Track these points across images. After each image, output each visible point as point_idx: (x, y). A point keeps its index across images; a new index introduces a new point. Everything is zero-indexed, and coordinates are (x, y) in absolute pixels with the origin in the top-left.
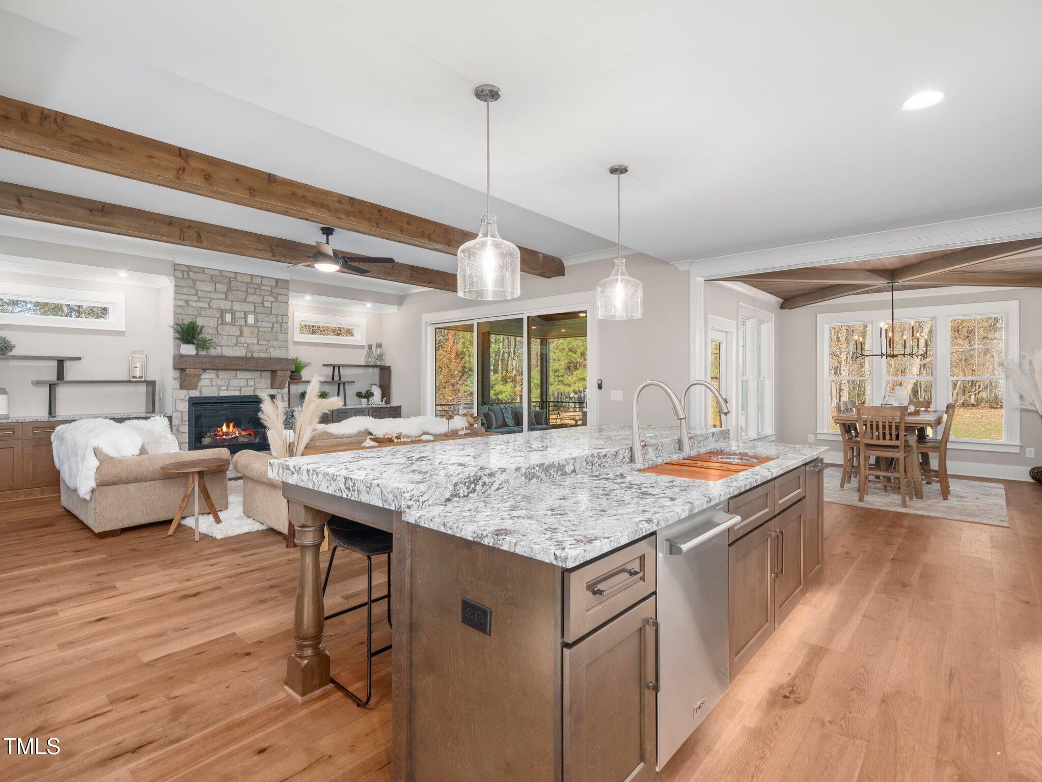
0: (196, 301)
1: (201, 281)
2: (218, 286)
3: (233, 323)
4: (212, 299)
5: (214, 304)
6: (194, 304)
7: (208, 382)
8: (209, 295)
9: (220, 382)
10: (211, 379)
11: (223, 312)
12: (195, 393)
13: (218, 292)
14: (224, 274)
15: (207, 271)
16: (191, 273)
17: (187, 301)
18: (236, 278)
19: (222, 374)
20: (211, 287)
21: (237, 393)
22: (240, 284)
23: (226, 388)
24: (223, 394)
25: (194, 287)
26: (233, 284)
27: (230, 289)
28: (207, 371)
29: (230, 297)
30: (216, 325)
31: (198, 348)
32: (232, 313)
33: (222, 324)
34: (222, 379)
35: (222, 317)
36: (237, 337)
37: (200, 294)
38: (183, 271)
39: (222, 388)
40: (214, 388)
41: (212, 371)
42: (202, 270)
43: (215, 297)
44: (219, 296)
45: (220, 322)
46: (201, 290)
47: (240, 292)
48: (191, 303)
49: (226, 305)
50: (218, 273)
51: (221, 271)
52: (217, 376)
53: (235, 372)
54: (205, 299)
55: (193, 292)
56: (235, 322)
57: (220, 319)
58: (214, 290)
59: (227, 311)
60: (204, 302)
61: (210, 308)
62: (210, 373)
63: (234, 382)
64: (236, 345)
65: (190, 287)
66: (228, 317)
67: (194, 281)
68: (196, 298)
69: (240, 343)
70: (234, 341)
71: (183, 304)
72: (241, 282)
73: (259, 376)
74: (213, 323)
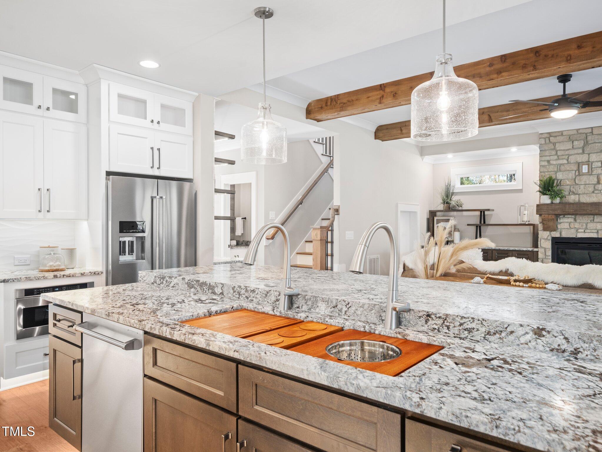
0: (556, 160)
1: (560, 142)
2: (576, 143)
3: (590, 173)
4: (569, 155)
5: (572, 159)
6: (554, 162)
7: (566, 226)
8: (567, 153)
9: (577, 225)
10: (570, 223)
11: (579, 165)
12: (556, 234)
13: (575, 149)
14: (580, 132)
15: (565, 133)
16: (551, 138)
17: (548, 161)
18: (592, 132)
19: (580, 219)
20: (569, 145)
21: (594, 235)
22: (596, 137)
23: (583, 231)
24: (580, 235)
25: (554, 149)
26: (589, 138)
27: (586, 143)
28: (566, 216)
29: (587, 150)
30: (574, 177)
31: (552, 198)
32: (588, 165)
33: (579, 175)
34: (580, 223)
35: (579, 169)
36: (595, 185)
37: (559, 153)
38: (545, 138)
39: (579, 231)
40: (573, 230)
41: (570, 216)
42: (561, 133)
43: (573, 153)
44: (576, 151)
45: (577, 173)
46: (560, 150)
47: (597, 144)
48: (552, 162)
49: (585, 158)
50: (575, 132)
51: (577, 130)
52: (575, 220)
53: (592, 216)
54: (564, 157)
55: (554, 153)
56: (592, 171)
57: (577, 171)
58: (571, 147)
59: (583, 163)
60: (562, 159)
61: (568, 163)
62: (568, 218)
63: (591, 225)
64: (593, 192)
65: (551, 149)
66: (585, 169)
67: (554, 144)
68: (556, 157)
69: (597, 190)
70: (591, 189)
71: (546, 163)
72: (596, 134)
74: (572, 175)
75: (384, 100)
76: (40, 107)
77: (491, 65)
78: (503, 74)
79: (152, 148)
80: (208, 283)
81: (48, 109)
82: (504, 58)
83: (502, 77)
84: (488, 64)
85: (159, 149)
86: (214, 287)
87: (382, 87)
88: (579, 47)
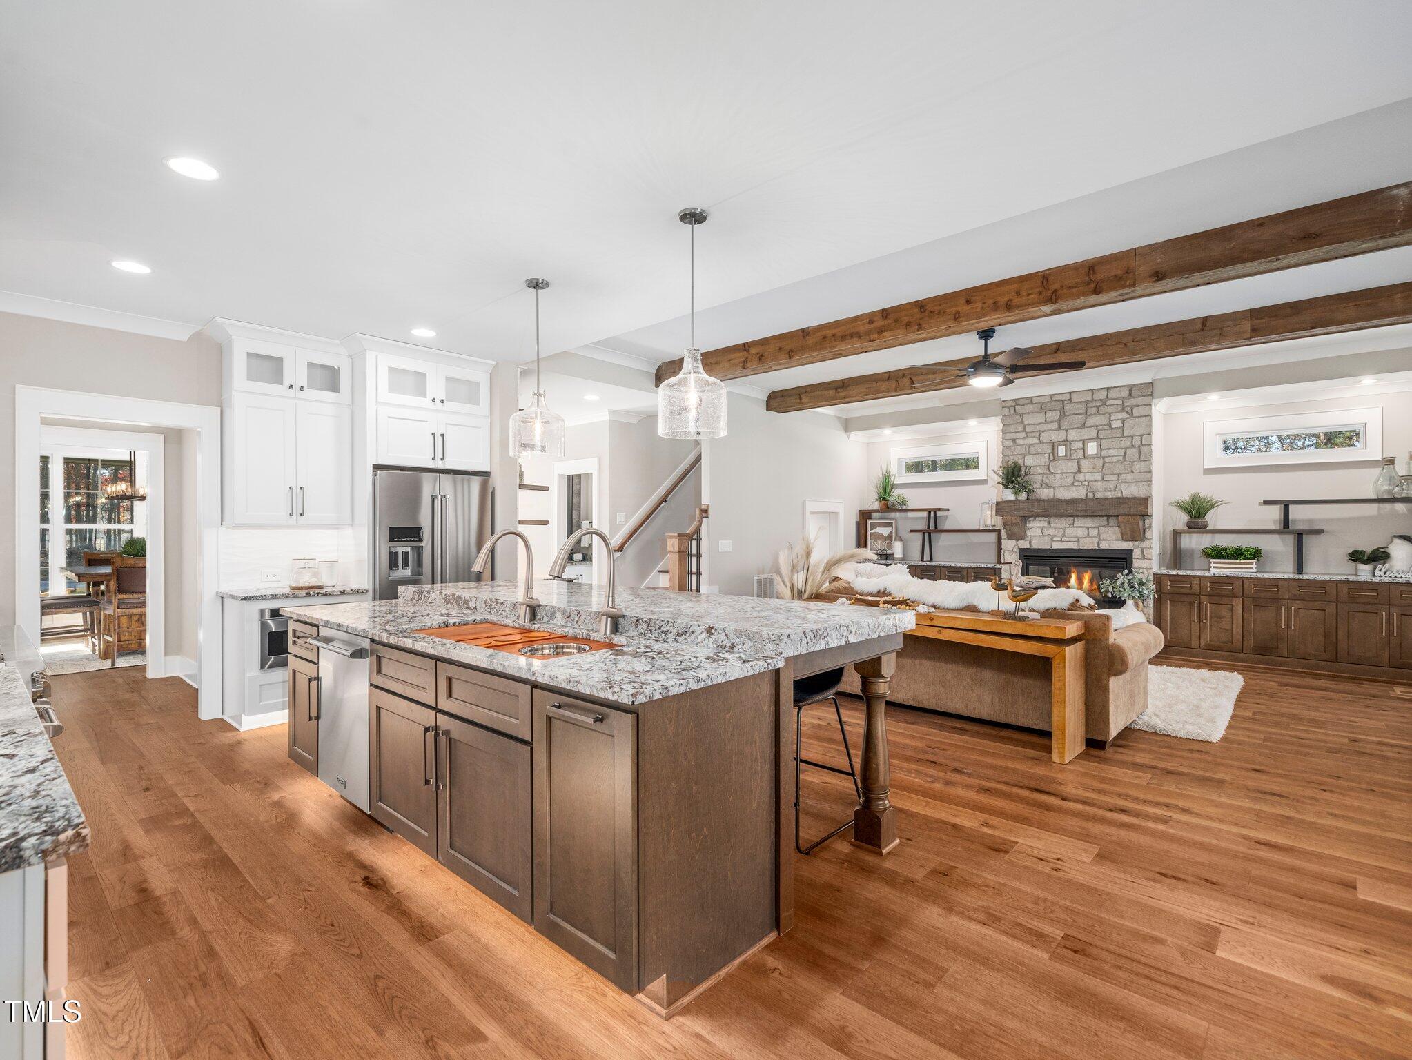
0: (1024, 438)
1: (1028, 413)
2: (1049, 414)
3: (1068, 457)
4: (1041, 432)
5: (1045, 437)
6: (1021, 442)
7: (1037, 532)
8: (1038, 428)
9: (1052, 531)
10: (1042, 528)
11: (1054, 445)
12: (1024, 544)
13: (1050, 422)
14: (1055, 398)
15: (1035, 401)
16: (1017, 407)
17: (1014, 440)
18: (1070, 399)
19: (1054, 521)
20: (1040, 418)
21: (1074, 546)
22: (1077, 406)
23: (1059, 539)
24: (1056, 546)
25: (1022, 422)
26: (1067, 407)
27: (1063, 414)
28: (1037, 518)
29: (1065, 424)
30: (1047, 464)
31: (1016, 493)
32: (1066, 445)
33: (1054, 460)
34: (1055, 528)
35: (1053, 452)
36: (1075, 473)
37: (1027, 429)
38: (1009, 408)
39: (1055, 539)
40: (1046, 538)
41: (1043, 518)
42: (1030, 400)
43: (1046, 429)
44: (1049, 426)
45: (1051, 458)
46: (1029, 424)
47: (1077, 416)
48: (1017, 441)
49: (1060, 436)
50: (1048, 399)
51: (1052, 396)
52: (1049, 523)
53: (1071, 518)
54: (1034, 434)
55: (1020, 428)
56: (1071, 455)
57: (1051, 455)
58: (1044, 421)
59: (1060, 443)
60: (1032, 437)
61: (1040, 443)
62: (1041, 520)
63: (1070, 532)
64: (1072, 484)
65: (1017, 423)
66: (1061, 451)
67: (1022, 415)
68: (1023, 435)
69: (1078, 481)
70: (1070, 480)
71: (1010, 443)
72: (1076, 402)
73: (1105, 523)
74: (1044, 460)
75: (749, 364)
76: (291, 387)
77: (871, 322)
78: (886, 334)
79: (433, 434)
80: (463, 597)
81: (302, 389)
82: (885, 313)
83: (883, 337)
84: (868, 320)
85: (443, 435)
86: (468, 601)
87: (745, 347)
88: (968, 302)
